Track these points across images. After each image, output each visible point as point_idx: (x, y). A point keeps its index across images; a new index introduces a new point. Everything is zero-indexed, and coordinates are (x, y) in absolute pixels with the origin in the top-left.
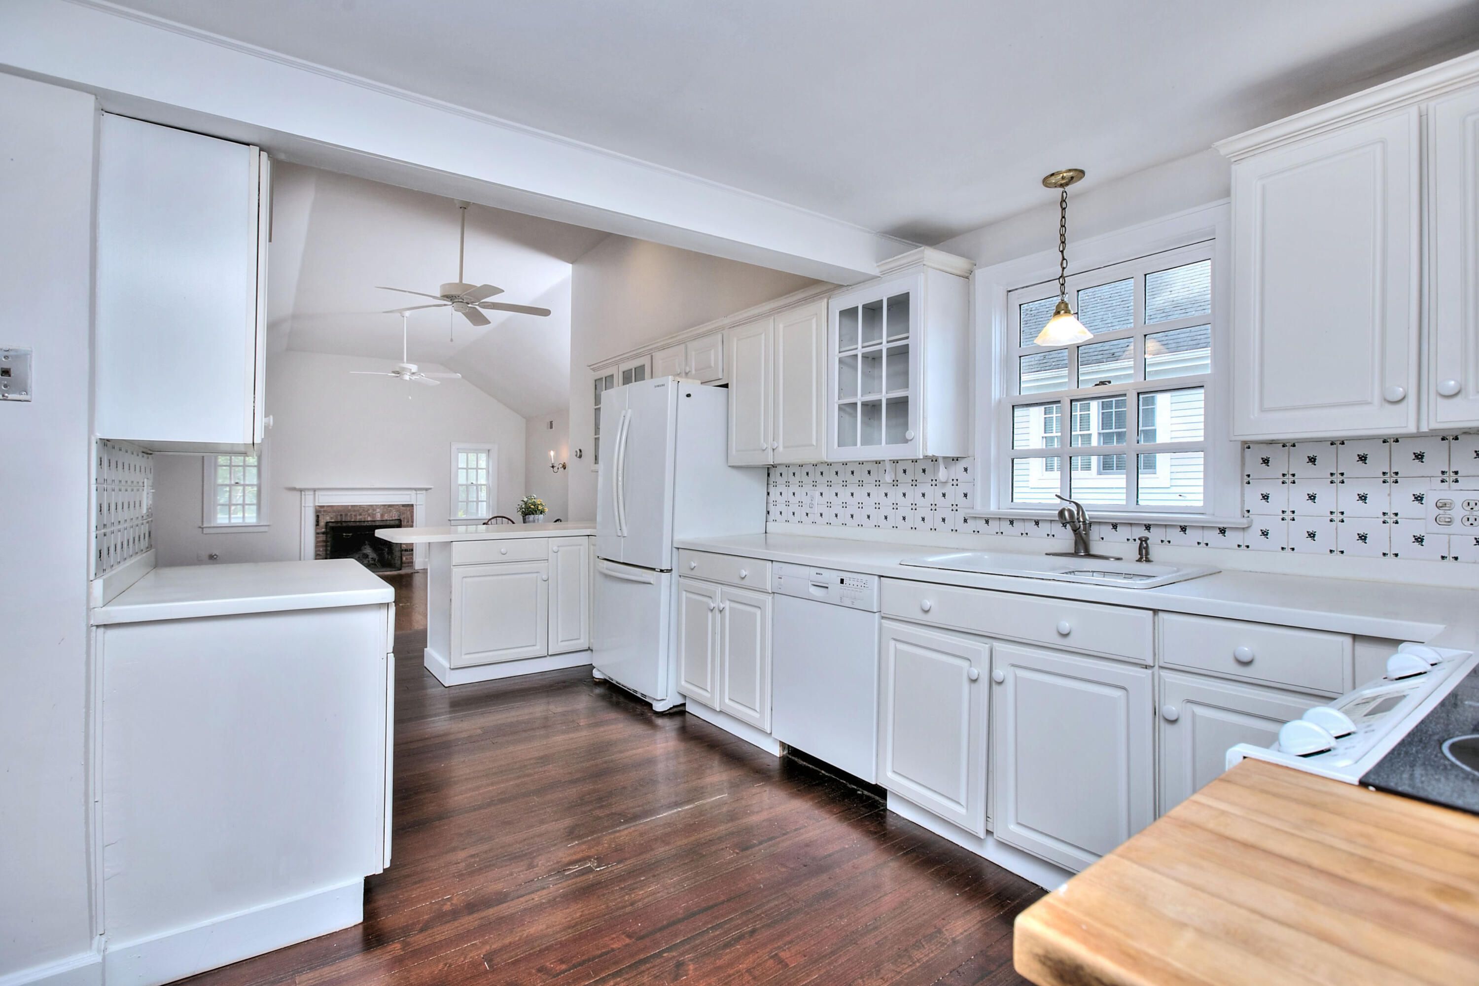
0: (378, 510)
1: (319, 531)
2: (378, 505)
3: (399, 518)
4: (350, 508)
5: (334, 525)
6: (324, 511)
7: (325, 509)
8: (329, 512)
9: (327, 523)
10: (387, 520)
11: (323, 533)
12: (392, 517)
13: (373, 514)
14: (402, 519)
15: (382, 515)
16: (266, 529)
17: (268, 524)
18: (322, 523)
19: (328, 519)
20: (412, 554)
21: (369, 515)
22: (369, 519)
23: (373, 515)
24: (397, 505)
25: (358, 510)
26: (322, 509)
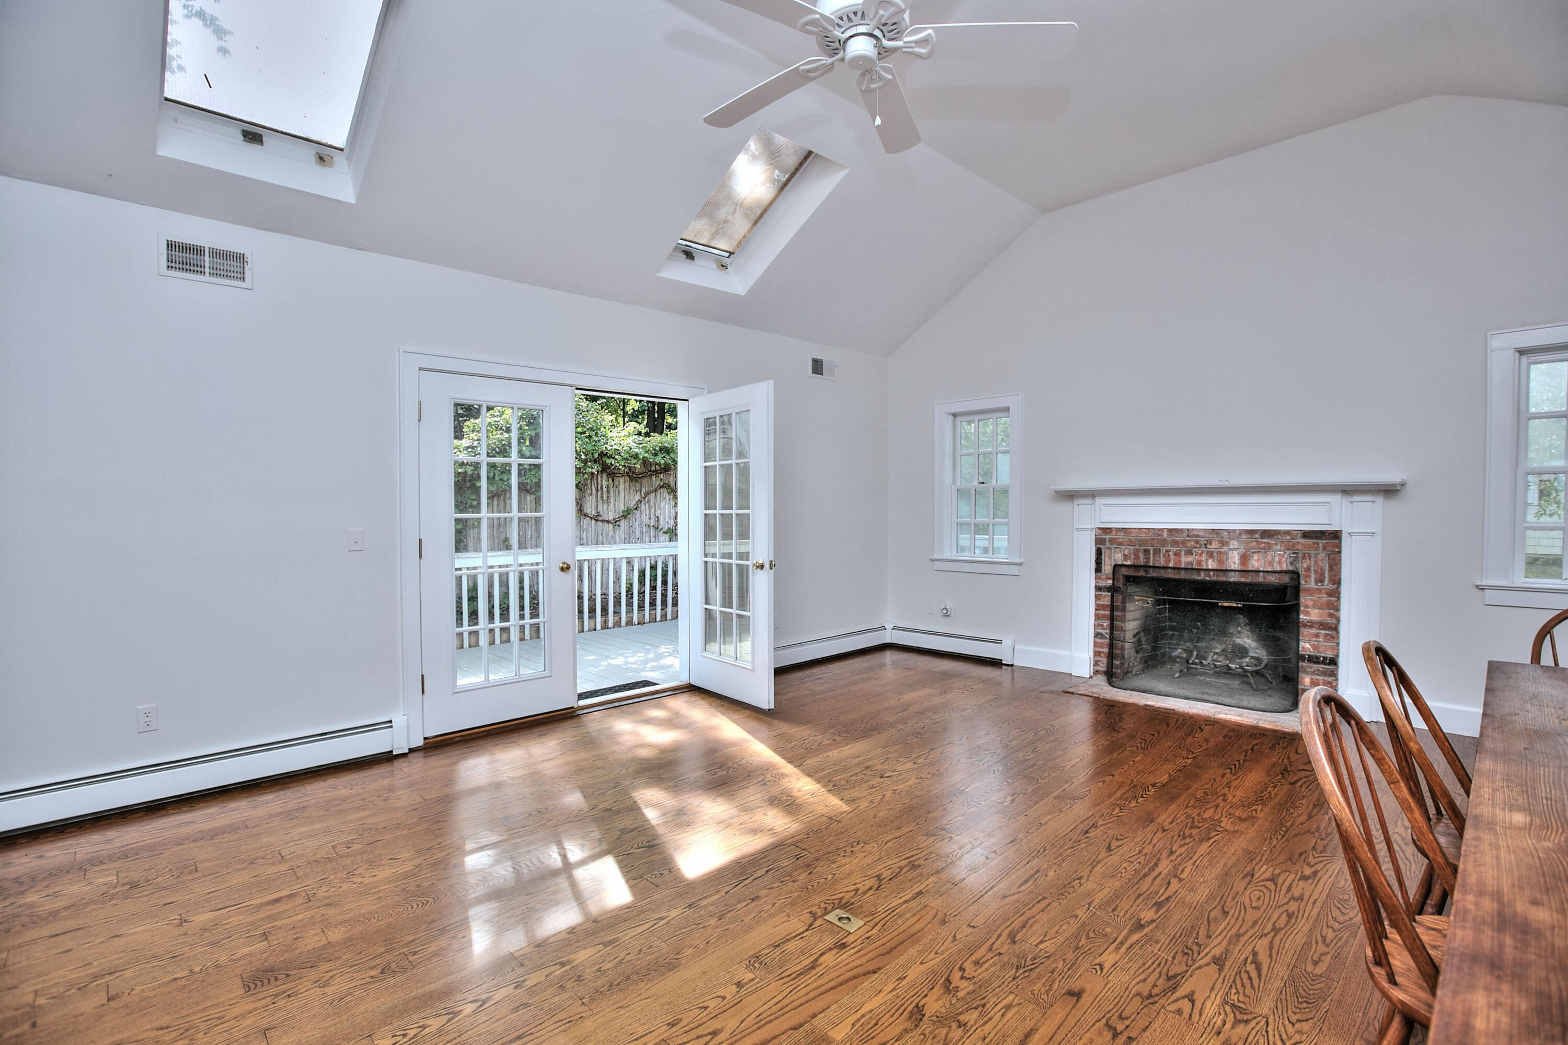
0: (1234, 544)
1: (1102, 583)
2: (1234, 531)
3: (1291, 568)
4: (1165, 534)
5: (1131, 573)
6: (1112, 541)
7: (1113, 535)
8: (1121, 544)
9: (1116, 567)
10: (1259, 571)
11: (1108, 589)
12: (1271, 563)
13: (1219, 553)
14: (1302, 572)
15: (1244, 558)
16: (1014, 570)
17: (1019, 561)
18: (1107, 568)
19: (1119, 558)
20: (1334, 674)
21: (1210, 555)
22: (1211, 564)
23: (1221, 556)
24: (1288, 532)
25: (1183, 542)
26: (1108, 537)
